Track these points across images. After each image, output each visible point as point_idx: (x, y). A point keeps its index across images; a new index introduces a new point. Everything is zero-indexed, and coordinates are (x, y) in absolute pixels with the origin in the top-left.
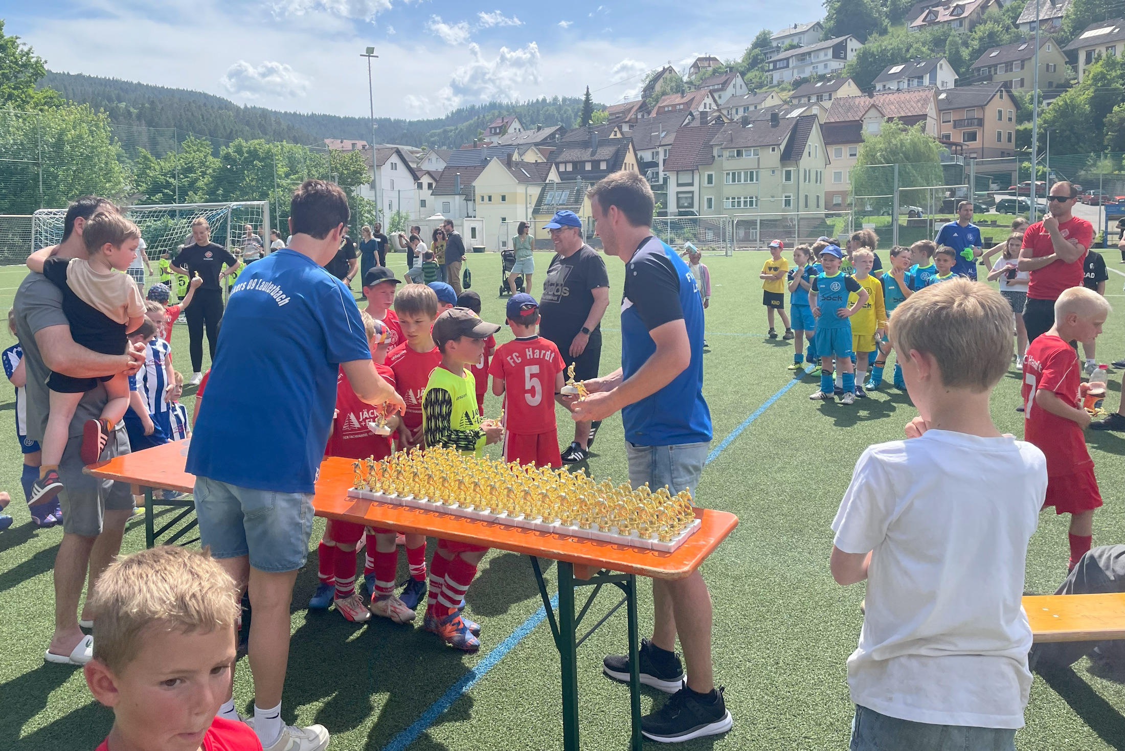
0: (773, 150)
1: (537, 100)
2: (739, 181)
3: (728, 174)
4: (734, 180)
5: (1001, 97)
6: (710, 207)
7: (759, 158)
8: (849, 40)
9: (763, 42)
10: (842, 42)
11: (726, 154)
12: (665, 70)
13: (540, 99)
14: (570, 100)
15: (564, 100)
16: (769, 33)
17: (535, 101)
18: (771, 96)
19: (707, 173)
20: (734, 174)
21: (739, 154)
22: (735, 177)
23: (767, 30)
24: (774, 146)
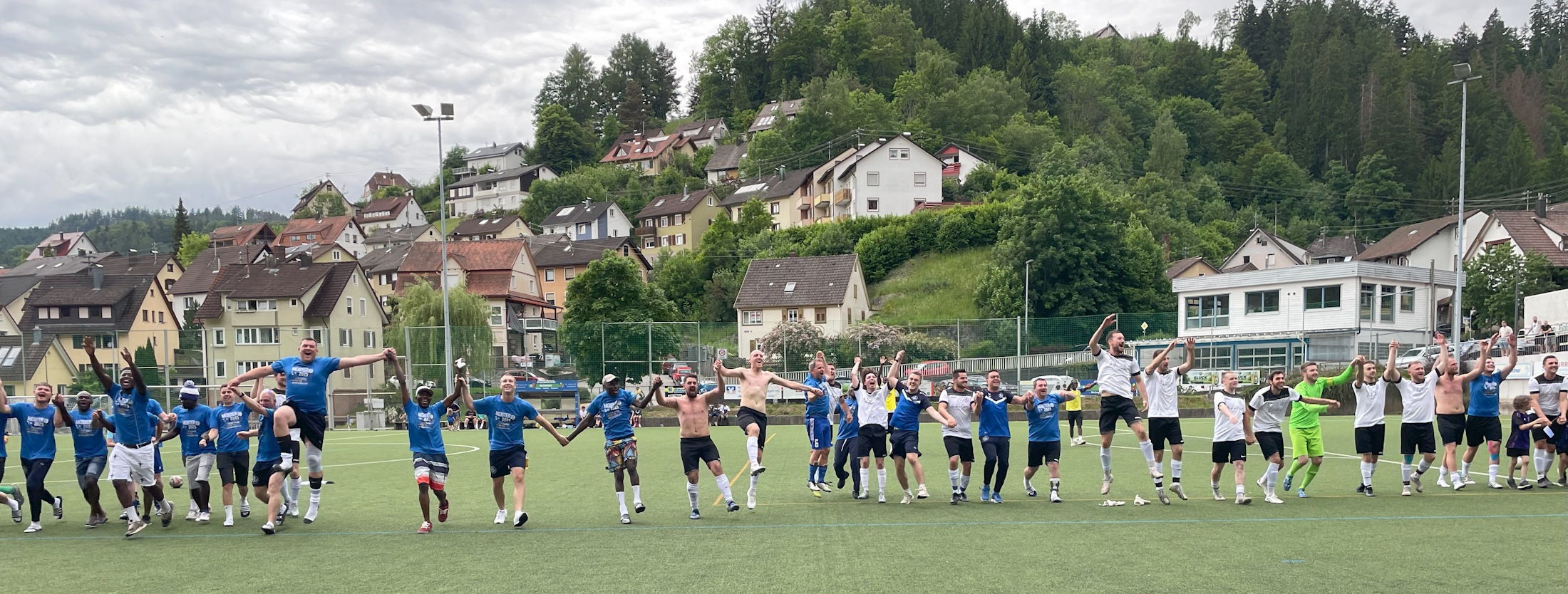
0: (294, 303)
1: (207, 209)
2: (254, 341)
3: (239, 332)
4: (247, 340)
5: (626, 254)
6: (221, 372)
7: (276, 312)
8: (541, 170)
9: (455, 161)
10: (531, 173)
11: (235, 305)
12: (322, 185)
13: (211, 209)
14: (259, 213)
15: (250, 213)
16: (464, 150)
17: (202, 211)
18: (428, 232)
19: (215, 329)
20: (246, 332)
21: (253, 305)
22: (249, 334)
23: (461, 146)
24: (295, 298)
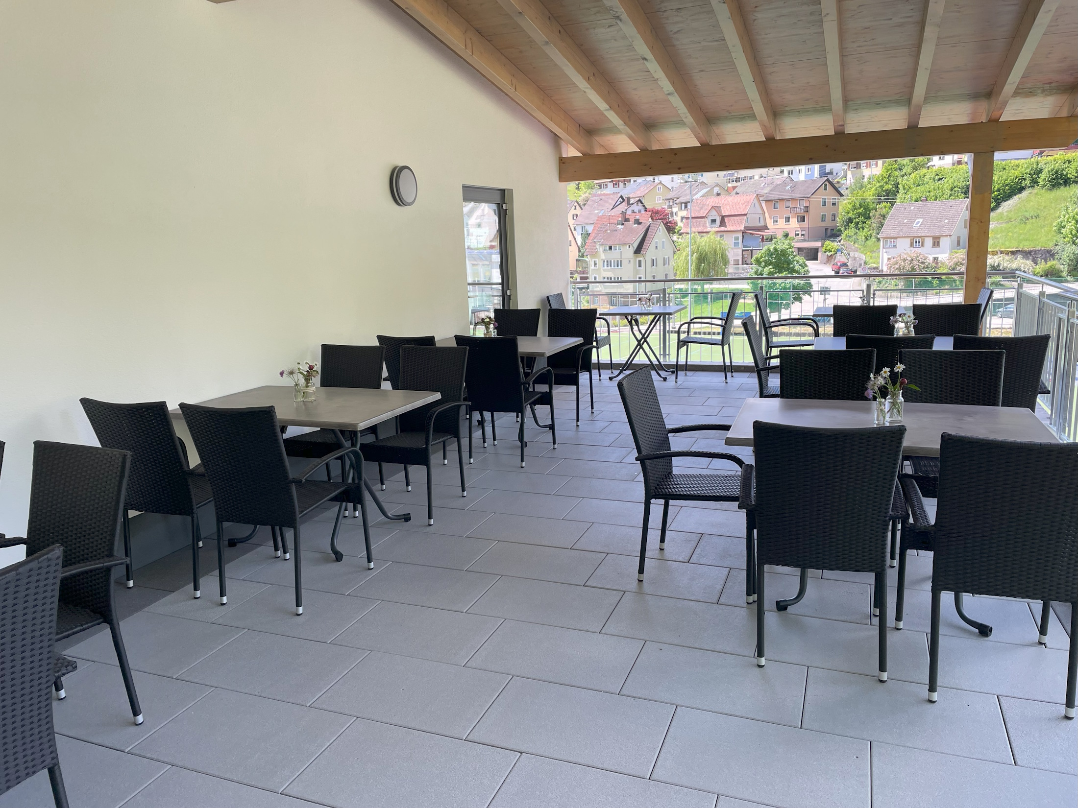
0: (629, 247)
2: (611, 266)
3: (604, 261)
4: (607, 266)
5: (825, 189)
7: (621, 252)
21: (611, 248)
22: (609, 263)
